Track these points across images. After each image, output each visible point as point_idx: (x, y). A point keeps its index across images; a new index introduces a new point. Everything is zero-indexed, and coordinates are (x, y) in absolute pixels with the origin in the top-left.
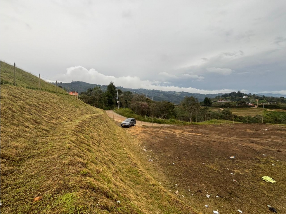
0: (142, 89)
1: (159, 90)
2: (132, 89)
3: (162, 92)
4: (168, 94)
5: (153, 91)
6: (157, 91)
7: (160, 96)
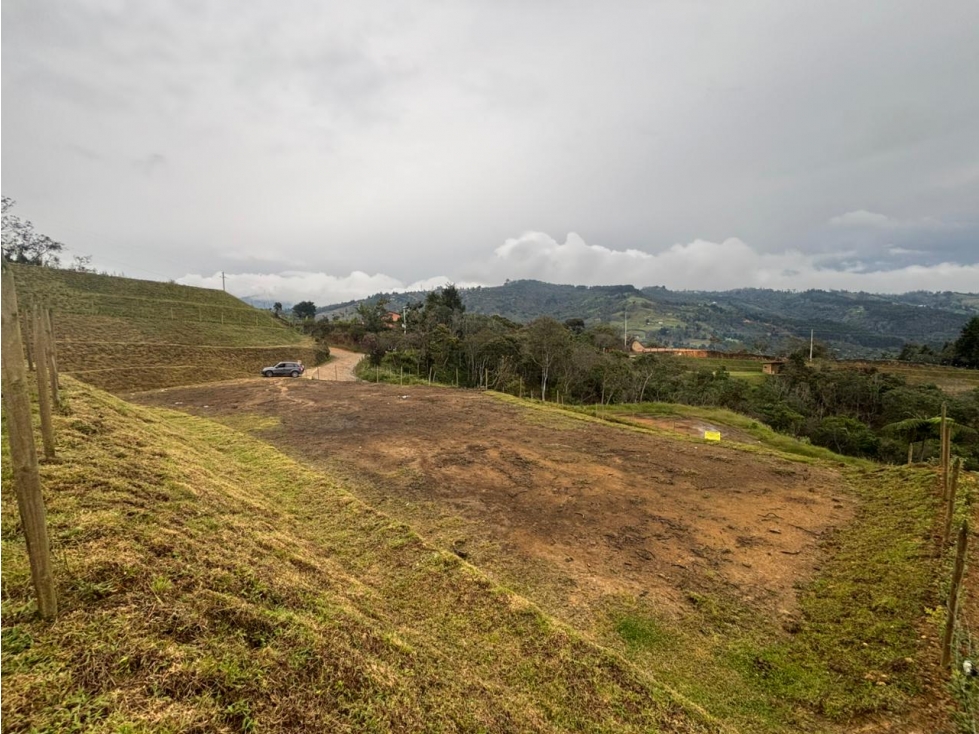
0: (754, 290)
1: (846, 292)
2: (707, 291)
3: (863, 300)
4: (900, 307)
5: (813, 295)
6: (834, 293)
7: (845, 319)
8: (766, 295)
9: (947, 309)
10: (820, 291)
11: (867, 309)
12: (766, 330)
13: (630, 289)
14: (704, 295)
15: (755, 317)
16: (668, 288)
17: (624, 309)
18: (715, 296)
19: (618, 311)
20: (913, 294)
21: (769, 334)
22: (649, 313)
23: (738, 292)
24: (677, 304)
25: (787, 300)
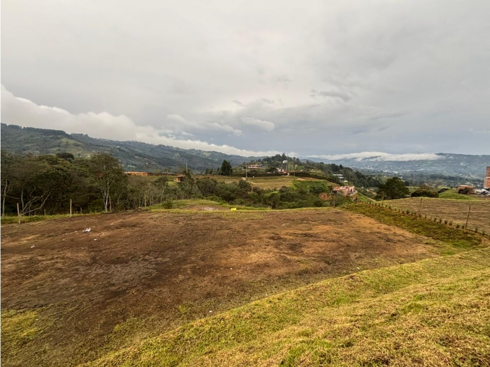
0: (137, 142)
1: (172, 147)
2: (113, 140)
3: (177, 150)
4: (189, 154)
5: (160, 146)
6: (168, 147)
7: (173, 158)
8: (142, 145)
9: (200, 156)
10: (163, 146)
11: (180, 154)
12: (146, 162)
13: (62, 133)
14: (111, 142)
15: (140, 155)
16: (89, 136)
17: (59, 146)
18: (117, 143)
19: (54, 146)
20: (191, 149)
21: (147, 163)
22: (80, 150)
23: (130, 142)
24: (97, 146)
25: (152, 148)
